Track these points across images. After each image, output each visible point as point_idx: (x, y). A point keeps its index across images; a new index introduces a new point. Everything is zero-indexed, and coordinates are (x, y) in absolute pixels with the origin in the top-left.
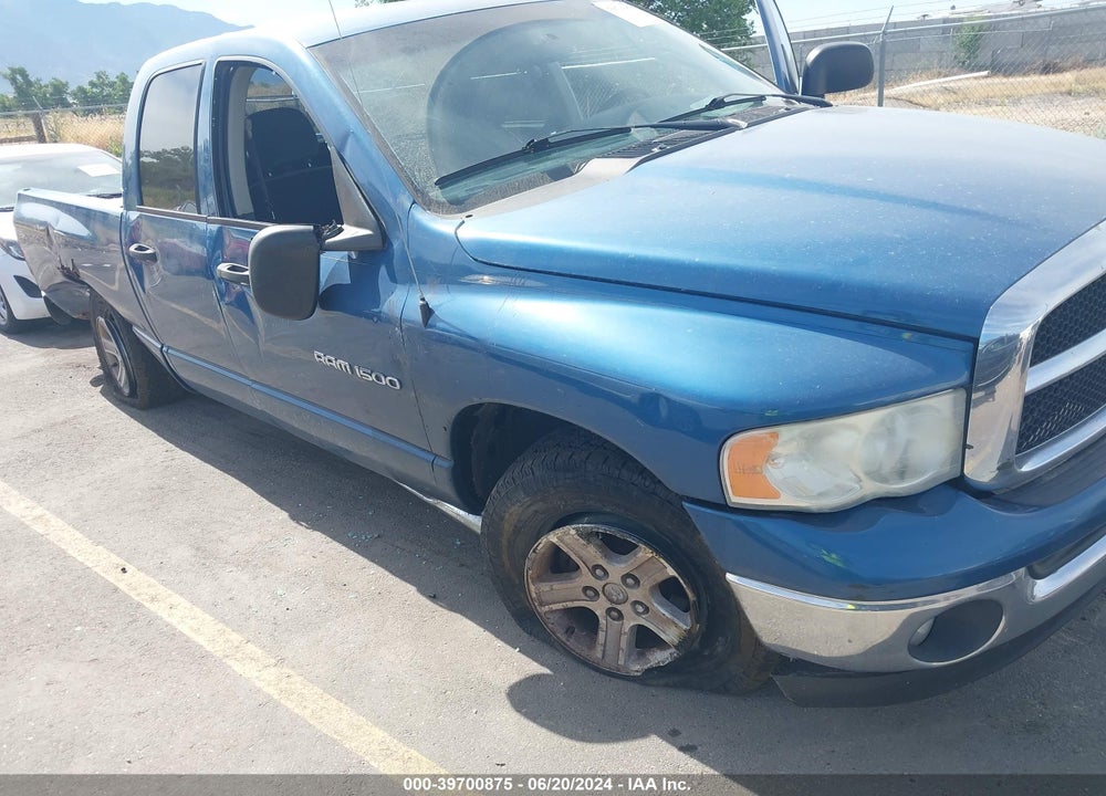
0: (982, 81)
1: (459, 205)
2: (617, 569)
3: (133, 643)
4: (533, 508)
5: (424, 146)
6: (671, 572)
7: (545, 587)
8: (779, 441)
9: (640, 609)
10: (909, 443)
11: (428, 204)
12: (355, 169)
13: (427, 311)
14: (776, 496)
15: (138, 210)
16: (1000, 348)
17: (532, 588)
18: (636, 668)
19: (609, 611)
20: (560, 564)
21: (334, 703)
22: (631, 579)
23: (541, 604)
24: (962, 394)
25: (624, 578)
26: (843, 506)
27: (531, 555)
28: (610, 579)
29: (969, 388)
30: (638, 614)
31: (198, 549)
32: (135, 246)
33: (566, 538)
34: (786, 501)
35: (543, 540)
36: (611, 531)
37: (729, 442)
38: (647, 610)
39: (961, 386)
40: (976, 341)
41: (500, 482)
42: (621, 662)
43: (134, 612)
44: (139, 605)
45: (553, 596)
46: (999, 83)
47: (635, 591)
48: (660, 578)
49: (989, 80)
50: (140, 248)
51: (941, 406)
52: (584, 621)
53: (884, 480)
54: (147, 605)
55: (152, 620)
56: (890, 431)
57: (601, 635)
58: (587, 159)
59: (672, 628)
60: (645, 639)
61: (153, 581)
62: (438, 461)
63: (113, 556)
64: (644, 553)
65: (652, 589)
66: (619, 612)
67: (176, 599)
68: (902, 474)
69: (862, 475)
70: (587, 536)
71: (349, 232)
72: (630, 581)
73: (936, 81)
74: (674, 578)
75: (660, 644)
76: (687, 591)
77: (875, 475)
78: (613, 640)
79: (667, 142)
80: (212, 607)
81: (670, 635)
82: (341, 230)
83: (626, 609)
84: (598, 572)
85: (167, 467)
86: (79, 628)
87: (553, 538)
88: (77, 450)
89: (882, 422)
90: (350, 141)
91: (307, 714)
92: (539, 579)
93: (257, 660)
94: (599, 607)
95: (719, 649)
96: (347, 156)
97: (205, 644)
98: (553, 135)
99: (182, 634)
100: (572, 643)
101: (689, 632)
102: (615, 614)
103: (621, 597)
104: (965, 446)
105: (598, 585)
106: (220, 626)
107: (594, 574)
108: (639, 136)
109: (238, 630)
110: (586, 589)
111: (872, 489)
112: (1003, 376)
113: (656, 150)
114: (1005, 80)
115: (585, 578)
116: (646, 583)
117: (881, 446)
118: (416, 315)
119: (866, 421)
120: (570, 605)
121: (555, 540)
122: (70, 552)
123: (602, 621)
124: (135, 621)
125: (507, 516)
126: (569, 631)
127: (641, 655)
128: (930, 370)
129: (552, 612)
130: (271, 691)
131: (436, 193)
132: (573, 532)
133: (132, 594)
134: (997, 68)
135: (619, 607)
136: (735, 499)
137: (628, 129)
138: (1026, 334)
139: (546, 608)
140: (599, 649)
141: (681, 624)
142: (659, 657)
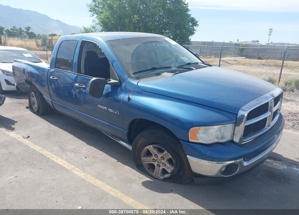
0: (244, 59)
1: (138, 78)
2: (160, 156)
3: (49, 166)
4: (145, 141)
5: (131, 65)
6: (170, 157)
7: (145, 158)
8: (200, 129)
9: (164, 165)
10: (224, 133)
11: (131, 78)
12: (115, 68)
13: (129, 99)
14: (198, 140)
15: (55, 69)
16: (241, 117)
17: (142, 158)
18: (162, 178)
19: (157, 165)
20: (149, 154)
21: (98, 180)
22: (163, 158)
23: (144, 162)
24: (234, 124)
25: (161, 157)
26: (211, 143)
27: (143, 151)
28: (158, 158)
29: (235, 123)
30: (163, 165)
31: (60, 148)
32: (52, 77)
33: (150, 148)
34: (200, 141)
35: (146, 148)
36: (159, 147)
37: (190, 129)
38: (165, 165)
39: (234, 123)
40: (237, 115)
41: (139, 135)
42: (159, 176)
43: (48, 160)
44: (49, 158)
45: (146, 160)
46: (247, 60)
47: (163, 161)
48: (168, 158)
49: (245, 59)
50: (53, 77)
51: (230, 126)
52: (152, 166)
53: (219, 139)
54: (51, 158)
55: (53, 162)
56: (220, 130)
57: (155, 170)
58: (164, 72)
59: (170, 169)
60: (164, 172)
61: (51, 153)
62: (125, 131)
63: (40, 148)
64: (166, 152)
65: (167, 160)
66: (159, 165)
67: (58, 158)
68: (222, 138)
69: (215, 138)
70: (154, 147)
71: (112, 81)
72: (162, 158)
73: (233, 58)
74: (171, 158)
75: (167, 173)
76: (173, 161)
77: (217, 138)
78: (158, 171)
79: (180, 71)
80: (66, 160)
81: (169, 171)
82: (110, 80)
83: (161, 164)
84: (156, 156)
85: (49, 129)
86: (35, 162)
87: (147, 147)
88: (25, 123)
89: (219, 128)
90: (115, 62)
91: (92, 182)
92: (144, 156)
93: (79, 171)
94: (155, 164)
95: (181, 174)
96: (114, 65)
97: (66, 167)
98: (157, 66)
99: (60, 165)
100: (149, 171)
101: (173, 170)
102: (158, 165)
103: (160, 162)
104: (234, 134)
105: (156, 159)
106: (69, 164)
107: (155, 156)
108: (174, 69)
109: (73, 165)
110: (153, 159)
111: (216, 140)
112: (241, 123)
113: (177, 72)
114: (249, 60)
115: (153, 157)
116: (166, 159)
117: (219, 133)
118: (127, 99)
119: (216, 127)
120: (150, 163)
121: (148, 148)
122: (29, 146)
123: (156, 167)
124: (49, 161)
125: (139, 142)
126: (149, 169)
127: (163, 175)
128: (229, 119)
129: (146, 164)
130: (83, 177)
131: (133, 76)
132: (152, 146)
133: (47, 156)
134: (247, 57)
135: (159, 164)
136: (191, 140)
137: (172, 67)
138: (246, 115)
139: (145, 163)
140: (155, 173)
141: (171, 168)
142: (167, 176)
